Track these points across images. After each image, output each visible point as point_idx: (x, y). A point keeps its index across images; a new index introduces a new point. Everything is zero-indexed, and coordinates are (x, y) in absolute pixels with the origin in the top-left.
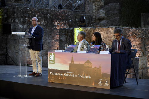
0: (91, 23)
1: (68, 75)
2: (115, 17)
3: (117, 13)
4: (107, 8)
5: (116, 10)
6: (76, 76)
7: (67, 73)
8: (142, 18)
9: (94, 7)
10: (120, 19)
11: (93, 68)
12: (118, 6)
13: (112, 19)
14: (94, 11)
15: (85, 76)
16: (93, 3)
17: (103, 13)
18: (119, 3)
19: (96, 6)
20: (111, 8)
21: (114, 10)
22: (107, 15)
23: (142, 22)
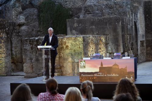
0: (15, 30)
1: (98, 75)
2: (34, 22)
3: (35, 19)
4: (26, 14)
5: (34, 15)
6: (105, 75)
7: (97, 74)
8: (68, 24)
9: (13, 13)
10: (40, 24)
11: (120, 69)
12: (36, 12)
13: (31, 25)
14: (14, 17)
15: (114, 75)
16: (12, 9)
17: (23, 19)
18: (37, 9)
19: (15, 11)
20: (30, 14)
21: (33, 16)
22: (27, 21)
23: (69, 28)
